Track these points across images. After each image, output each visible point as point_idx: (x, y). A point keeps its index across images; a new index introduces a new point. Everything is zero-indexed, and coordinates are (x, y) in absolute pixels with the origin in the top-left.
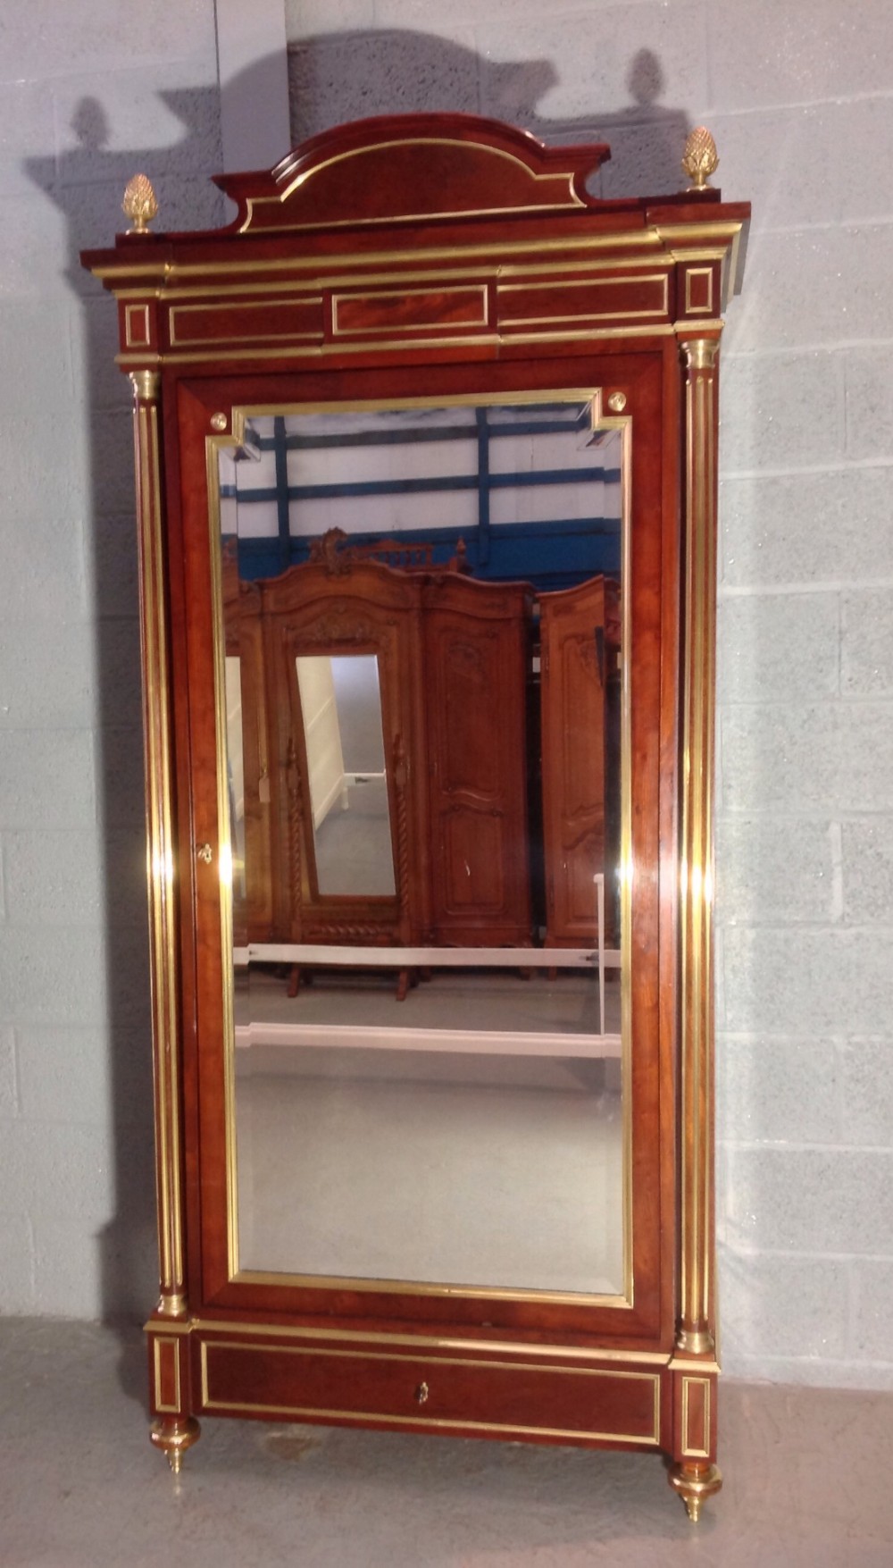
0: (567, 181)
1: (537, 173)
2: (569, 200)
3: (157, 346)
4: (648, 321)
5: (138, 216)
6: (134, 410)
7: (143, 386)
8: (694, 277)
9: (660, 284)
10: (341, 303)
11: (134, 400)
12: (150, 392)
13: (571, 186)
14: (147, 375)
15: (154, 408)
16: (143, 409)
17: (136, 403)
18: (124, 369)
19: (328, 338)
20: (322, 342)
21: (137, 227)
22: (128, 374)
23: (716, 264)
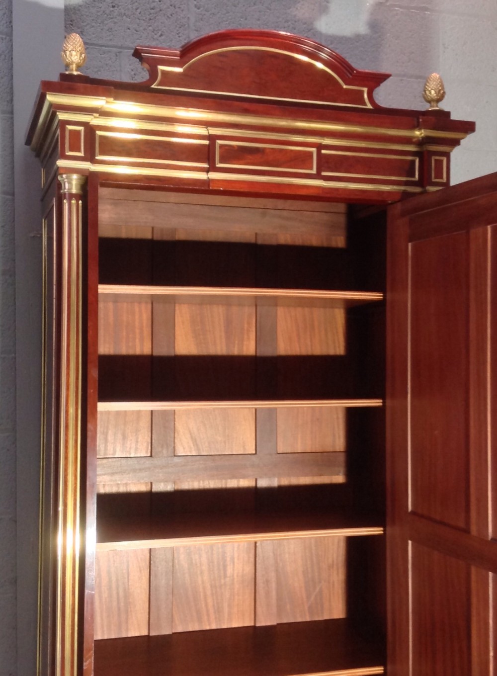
0: (362, 92)
1: (347, 84)
2: (364, 103)
3: (90, 157)
4: (407, 183)
5: (72, 62)
6: (65, 201)
7: (72, 184)
8: (436, 160)
9: (413, 162)
10: (221, 146)
11: (65, 194)
12: (77, 190)
13: (366, 96)
14: (75, 177)
15: (80, 202)
16: (74, 202)
17: (67, 196)
18: (61, 171)
19: (213, 168)
20: (207, 171)
21: (72, 70)
22: (61, 174)
23: (447, 155)
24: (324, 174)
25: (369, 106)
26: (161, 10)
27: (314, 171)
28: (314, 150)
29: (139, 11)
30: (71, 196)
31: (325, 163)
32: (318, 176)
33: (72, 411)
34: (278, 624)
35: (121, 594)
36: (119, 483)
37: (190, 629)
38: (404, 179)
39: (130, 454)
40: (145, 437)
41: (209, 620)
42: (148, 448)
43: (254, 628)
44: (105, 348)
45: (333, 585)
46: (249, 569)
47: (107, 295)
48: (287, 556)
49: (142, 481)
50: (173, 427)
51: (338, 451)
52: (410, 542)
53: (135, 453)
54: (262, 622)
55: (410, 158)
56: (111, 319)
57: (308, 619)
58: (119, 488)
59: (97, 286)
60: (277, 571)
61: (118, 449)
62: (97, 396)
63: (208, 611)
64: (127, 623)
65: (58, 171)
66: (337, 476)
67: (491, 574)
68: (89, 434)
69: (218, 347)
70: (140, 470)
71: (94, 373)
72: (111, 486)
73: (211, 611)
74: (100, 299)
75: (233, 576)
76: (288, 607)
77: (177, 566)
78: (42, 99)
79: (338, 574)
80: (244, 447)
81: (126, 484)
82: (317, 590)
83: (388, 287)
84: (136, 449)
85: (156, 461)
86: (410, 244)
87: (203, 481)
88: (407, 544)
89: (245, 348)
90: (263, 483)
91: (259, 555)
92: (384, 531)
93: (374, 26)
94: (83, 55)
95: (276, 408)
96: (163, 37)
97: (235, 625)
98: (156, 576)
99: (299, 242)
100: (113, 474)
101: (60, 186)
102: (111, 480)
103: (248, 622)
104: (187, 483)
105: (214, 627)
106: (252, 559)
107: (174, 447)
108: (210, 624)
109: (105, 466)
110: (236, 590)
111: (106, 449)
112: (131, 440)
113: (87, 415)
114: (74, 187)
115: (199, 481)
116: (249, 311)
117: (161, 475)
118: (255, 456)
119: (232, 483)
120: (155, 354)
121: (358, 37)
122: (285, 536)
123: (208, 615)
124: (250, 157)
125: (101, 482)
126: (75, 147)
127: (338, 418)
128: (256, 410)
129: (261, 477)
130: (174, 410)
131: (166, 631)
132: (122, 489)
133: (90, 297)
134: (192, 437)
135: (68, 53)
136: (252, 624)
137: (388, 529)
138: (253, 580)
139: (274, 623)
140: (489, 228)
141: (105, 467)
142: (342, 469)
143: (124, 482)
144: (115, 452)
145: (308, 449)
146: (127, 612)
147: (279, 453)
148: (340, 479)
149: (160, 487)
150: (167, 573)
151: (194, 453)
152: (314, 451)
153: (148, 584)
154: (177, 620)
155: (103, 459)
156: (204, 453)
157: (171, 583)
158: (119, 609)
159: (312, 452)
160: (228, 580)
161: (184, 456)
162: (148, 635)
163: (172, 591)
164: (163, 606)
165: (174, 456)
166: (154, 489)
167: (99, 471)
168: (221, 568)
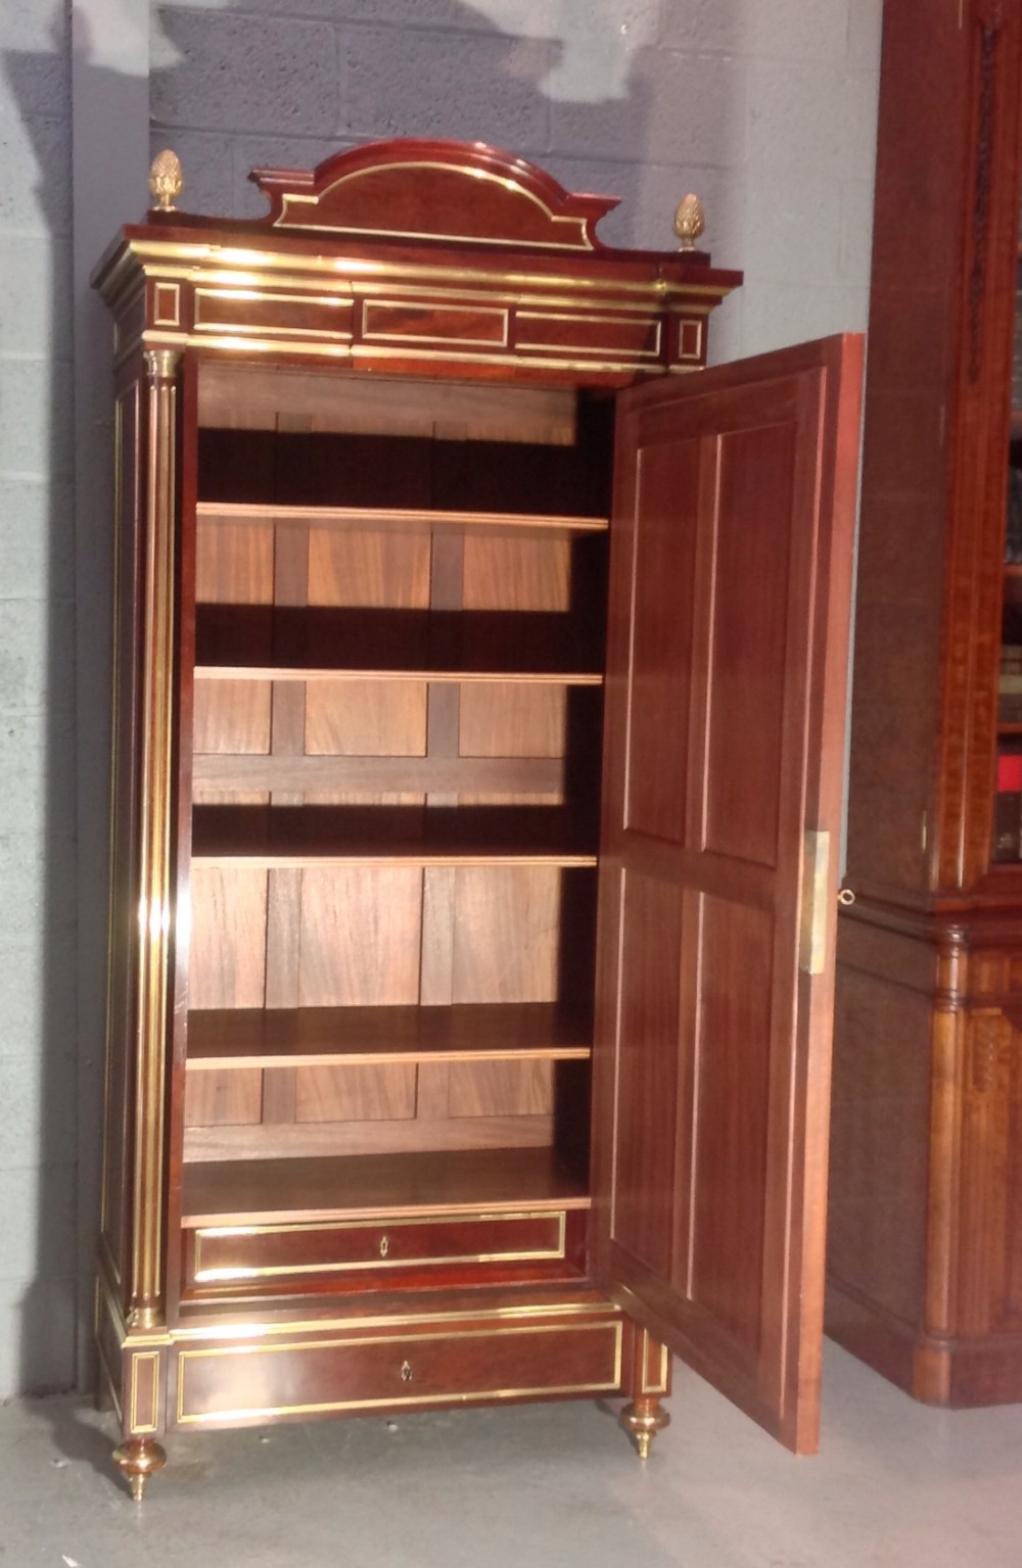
0: (579, 226)
1: (555, 214)
2: (581, 242)
3: (187, 327)
4: (643, 360)
5: (164, 193)
6: (152, 388)
7: (162, 365)
8: (686, 327)
9: (653, 329)
10: (371, 308)
11: (153, 378)
12: (169, 371)
13: (584, 230)
14: (166, 354)
15: (174, 388)
16: (164, 388)
17: (156, 381)
18: (148, 347)
19: (358, 340)
20: (350, 343)
21: (164, 204)
22: (148, 351)
23: (704, 319)
24: (520, 346)
25: (589, 247)
26: (295, 71)
27: (504, 343)
28: (505, 312)
29: (262, 73)
30: (162, 381)
31: (523, 331)
32: (510, 350)
33: (160, 675)
34: (453, 1005)
35: (225, 948)
36: (223, 790)
37: (325, 1003)
38: (640, 353)
39: (239, 749)
40: (261, 723)
41: (351, 993)
42: (265, 742)
43: (419, 1007)
44: (205, 592)
45: (539, 953)
46: (412, 924)
47: (207, 518)
48: (470, 908)
49: (257, 790)
50: (302, 712)
51: (554, 756)
52: (624, 871)
53: (247, 749)
54: (430, 1000)
55: (649, 322)
56: (214, 548)
57: (498, 1000)
58: (223, 798)
59: (195, 504)
60: (454, 929)
61: (222, 743)
62: (193, 658)
63: (350, 980)
64: (233, 988)
65: (143, 347)
66: (549, 795)
67: (702, 895)
68: (183, 708)
69: (373, 596)
70: (255, 772)
71: (190, 625)
72: (212, 794)
73: (355, 980)
74: (199, 521)
75: (388, 932)
76: (469, 980)
77: (307, 915)
78: (124, 246)
79: (546, 938)
80: (408, 746)
81: (234, 793)
82: (514, 959)
83: (614, 512)
84: (249, 743)
85: (277, 761)
86: (639, 452)
87: (346, 793)
88: (620, 872)
89: (413, 599)
90: (436, 800)
91: (427, 904)
92: (597, 861)
93: (638, 85)
94: (180, 183)
95: (459, 684)
96: (298, 114)
97: (389, 1001)
98: (275, 926)
99: (499, 435)
100: (214, 777)
101: (145, 365)
102: (212, 787)
103: (408, 1000)
104: (322, 796)
105: (358, 1002)
106: (418, 910)
107: (304, 741)
108: (352, 999)
109: (204, 765)
110: (392, 953)
111: (204, 742)
112: (241, 729)
113: (180, 683)
114: (165, 368)
115: (340, 793)
116: (421, 542)
117: (284, 782)
118: (426, 759)
119: (390, 799)
120: (277, 603)
121: (609, 104)
123: (351, 986)
124: (411, 323)
125: (198, 787)
126: (167, 313)
128: (428, 685)
129: (433, 791)
130: (305, 682)
131: (288, 1004)
132: (227, 800)
133: (186, 520)
134: (330, 728)
135: (159, 180)
136: (415, 1002)
137: (601, 858)
138: (418, 940)
139: (450, 1003)
140: (719, 438)
141: (203, 767)
142: (558, 785)
143: (231, 789)
144: (217, 746)
145: (507, 753)
146: (233, 974)
147: (462, 757)
148: (554, 798)
149: (282, 799)
150: (291, 924)
151: (333, 752)
152: (515, 755)
153: (264, 938)
154: (305, 989)
155: (200, 754)
156: (349, 753)
157: (297, 936)
158: (222, 969)
159: (512, 758)
160: (381, 937)
161: (318, 756)
162: (264, 1008)
163: (298, 947)
164: (286, 969)
165: (305, 755)
166: (275, 802)
167: (196, 772)
168: (371, 920)
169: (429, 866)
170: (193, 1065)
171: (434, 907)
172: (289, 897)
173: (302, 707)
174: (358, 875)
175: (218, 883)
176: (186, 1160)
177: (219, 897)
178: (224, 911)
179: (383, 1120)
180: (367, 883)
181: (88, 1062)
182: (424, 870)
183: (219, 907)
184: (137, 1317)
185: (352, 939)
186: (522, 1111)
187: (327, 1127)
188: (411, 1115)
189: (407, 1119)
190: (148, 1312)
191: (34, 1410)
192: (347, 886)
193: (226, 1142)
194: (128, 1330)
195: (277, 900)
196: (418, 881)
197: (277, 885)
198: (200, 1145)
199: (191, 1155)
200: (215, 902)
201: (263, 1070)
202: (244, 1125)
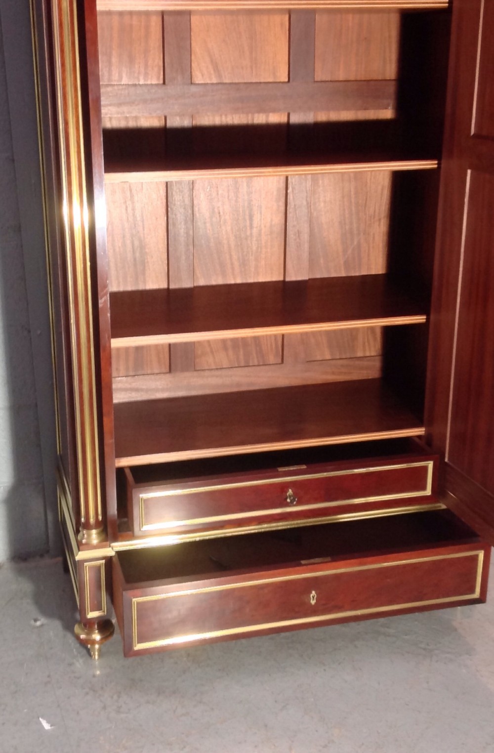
34: (309, 279)
35: (137, 243)
36: (128, 116)
37: (214, 283)
39: (139, 80)
40: (156, 59)
41: (233, 274)
42: (159, 73)
43: (284, 282)
45: (374, 238)
46: (278, 219)
48: (322, 205)
49: (154, 115)
50: (188, 47)
51: (389, 79)
52: (469, 172)
53: (145, 80)
54: (292, 277)
57: (343, 274)
58: (128, 122)
60: (311, 222)
61: (124, 75)
63: (232, 264)
64: (144, 274)
66: (384, 111)
70: (152, 100)
72: (119, 119)
73: (236, 264)
75: (260, 226)
76: (322, 261)
77: (198, 215)
79: (379, 225)
80: (274, 74)
81: (136, 118)
82: (355, 243)
84: (146, 75)
85: (170, 90)
87: (226, 115)
88: (466, 173)
90: (297, 118)
91: (290, 203)
92: (439, 164)
97: (262, 279)
98: (174, 225)
100: (120, 105)
102: (118, 113)
103: (276, 277)
104: (207, 118)
105: (239, 281)
106: (283, 208)
107: (191, 72)
108: (234, 278)
109: (111, 94)
110: (263, 242)
111: (110, 74)
112: (139, 63)
113: (84, 13)
115: (221, 116)
117: (176, 107)
118: (289, 84)
119: (260, 119)
122: (322, 170)
123: (233, 269)
125: (106, 114)
127: (390, 37)
129: (294, 111)
131: (187, 284)
132: (132, 124)
134: (212, 61)
136: (281, 279)
137: (443, 162)
138: (283, 231)
139: (307, 278)
141: (110, 96)
142: (391, 102)
143: (134, 115)
144: (121, 78)
145: (352, 78)
146: (144, 263)
147: (317, 82)
148: (387, 114)
149: (175, 122)
150: (186, 222)
151: (215, 81)
152: (358, 78)
153: (166, 234)
154: (198, 272)
155: (107, 86)
156: (227, 81)
157: (191, 232)
158: (135, 260)
159: (356, 81)
160: (255, 231)
161: (202, 84)
162: (168, 288)
163: (193, 241)
164: (183, 257)
165: (191, 83)
166: (169, 125)
167: (104, 101)
168: (247, 217)
169: (291, 175)
170: (117, 343)
171: (295, 205)
172: (184, 201)
173: (189, 42)
174: (236, 182)
175: (128, 194)
176: (115, 401)
177: (129, 203)
178: (134, 215)
179: (259, 365)
180: (244, 189)
181: (39, 332)
182: (287, 178)
183: (130, 209)
184: (85, 536)
185: (232, 233)
186: (360, 354)
187: (218, 373)
188: (280, 361)
189: (277, 364)
190: (94, 532)
191: (20, 572)
192: (228, 191)
193: (144, 387)
194: (80, 545)
195: (175, 205)
196: (283, 185)
197: (174, 193)
198: (126, 390)
199: (119, 397)
200: (127, 207)
201: (170, 345)
202: (157, 374)
